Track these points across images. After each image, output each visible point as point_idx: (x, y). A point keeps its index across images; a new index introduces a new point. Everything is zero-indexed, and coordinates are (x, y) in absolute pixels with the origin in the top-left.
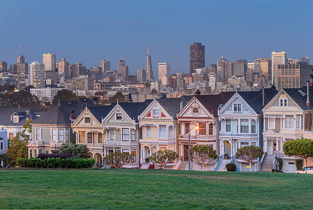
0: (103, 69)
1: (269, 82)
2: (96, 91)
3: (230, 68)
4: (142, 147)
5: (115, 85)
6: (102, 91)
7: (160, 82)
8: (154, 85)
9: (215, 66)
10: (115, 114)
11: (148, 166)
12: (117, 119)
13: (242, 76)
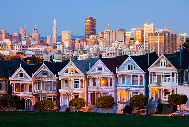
0: (21, 35)
1: (142, 45)
2: (17, 51)
3: (114, 35)
4: (61, 94)
5: (31, 47)
6: (22, 51)
7: (63, 45)
8: (59, 48)
9: (103, 34)
10: (42, 71)
11: (66, 108)
12: (43, 74)
13: (123, 41)
